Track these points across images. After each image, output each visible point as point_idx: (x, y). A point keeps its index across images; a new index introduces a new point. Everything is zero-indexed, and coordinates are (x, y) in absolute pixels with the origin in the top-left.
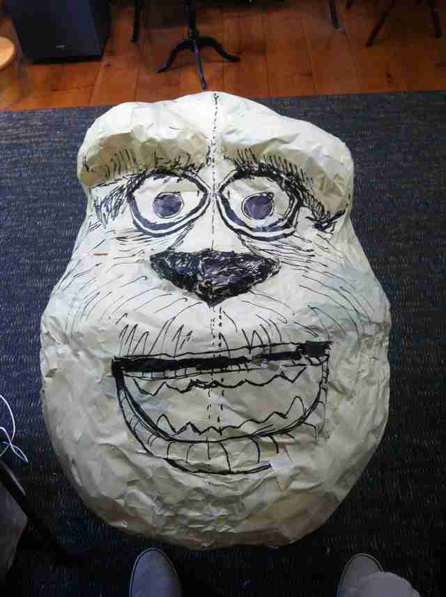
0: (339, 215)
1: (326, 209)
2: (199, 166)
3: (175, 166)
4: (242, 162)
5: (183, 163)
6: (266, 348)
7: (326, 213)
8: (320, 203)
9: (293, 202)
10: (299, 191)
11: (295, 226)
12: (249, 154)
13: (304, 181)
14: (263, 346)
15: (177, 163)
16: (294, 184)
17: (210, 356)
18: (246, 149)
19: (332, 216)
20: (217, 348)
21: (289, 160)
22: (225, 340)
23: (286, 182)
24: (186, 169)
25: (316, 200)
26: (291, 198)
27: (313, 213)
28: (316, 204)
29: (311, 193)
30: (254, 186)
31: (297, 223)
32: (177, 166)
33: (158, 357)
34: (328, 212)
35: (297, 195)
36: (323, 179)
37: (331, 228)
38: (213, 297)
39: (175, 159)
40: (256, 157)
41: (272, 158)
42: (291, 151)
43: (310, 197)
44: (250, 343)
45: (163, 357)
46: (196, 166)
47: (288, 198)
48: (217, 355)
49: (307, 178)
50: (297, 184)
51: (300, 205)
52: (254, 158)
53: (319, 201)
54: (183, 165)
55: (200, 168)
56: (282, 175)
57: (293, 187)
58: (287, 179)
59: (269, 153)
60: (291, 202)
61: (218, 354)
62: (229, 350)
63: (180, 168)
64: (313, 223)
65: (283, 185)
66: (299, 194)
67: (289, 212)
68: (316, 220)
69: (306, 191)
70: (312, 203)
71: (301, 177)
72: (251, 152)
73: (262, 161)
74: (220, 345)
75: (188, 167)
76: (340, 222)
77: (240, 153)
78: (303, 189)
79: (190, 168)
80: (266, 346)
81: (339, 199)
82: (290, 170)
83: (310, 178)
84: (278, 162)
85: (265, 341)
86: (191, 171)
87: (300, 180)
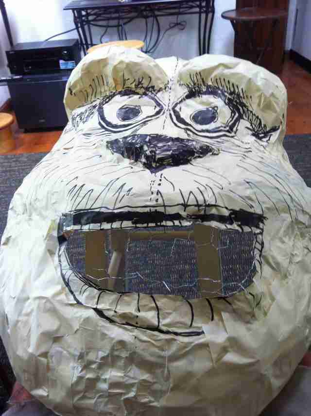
0: (274, 129)
1: (263, 123)
2: (158, 89)
3: (139, 85)
4: (192, 84)
5: (145, 83)
6: (201, 208)
7: (263, 126)
8: (257, 117)
9: (235, 115)
10: (240, 107)
11: (235, 133)
12: (199, 77)
13: (244, 98)
14: (198, 205)
15: (140, 83)
16: (236, 101)
17: (147, 210)
18: (196, 73)
19: (268, 129)
20: (154, 203)
21: (232, 81)
22: (162, 196)
23: (229, 99)
24: (147, 89)
25: (255, 115)
26: (233, 112)
27: (251, 125)
28: (254, 117)
29: (250, 109)
30: (202, 103)
31: (237, 130)
32: (140, 86)
33: (98, 210)
34: (265, 126)
35: (238, 110)
36: (260, 97)
37: (268, 139)
38: (156, 165)
39: (139, 79)
40: (204, 80)
41: (219, 81)
42: (233, 74)
43: (249, 112)
44: (186, 200)
45: (103, 210)
46: (155, 88)
47: (231, 111)
48: (153, 209)
49: (247, 96)
50: (238, 101)
51: (241, 117)
52: (203, 82)
53: (257, 115)
54: (145, 85)
55: (159, 91)
56: (226, 94)
57: (235, 103)
58: (230, 97)
59: (216, 76)
60: (233, 114)
61: (155, 208)
62: (164, 206)
63: (142, 87)
64: (250, 132)
65: (227, 101)
66: (240, 109)
67: (231, 121)
68: (254, 131)
69: (245, 106)
70: (250, 117)
71: (241, 95)
72: (201, 76)
73: (210, 83)
74: (157, 200)
75: (150, 88)
76: (275, 136)
77: (192, 77)
78: (243, 105)
79: (150, 89)
80: (201, 205)
81: (274, 115)
82: (232, 90)
83: (249, 97)
84: (223, 83)
85: (201, 201)
86: (151, 91)
87: (241, 97)
